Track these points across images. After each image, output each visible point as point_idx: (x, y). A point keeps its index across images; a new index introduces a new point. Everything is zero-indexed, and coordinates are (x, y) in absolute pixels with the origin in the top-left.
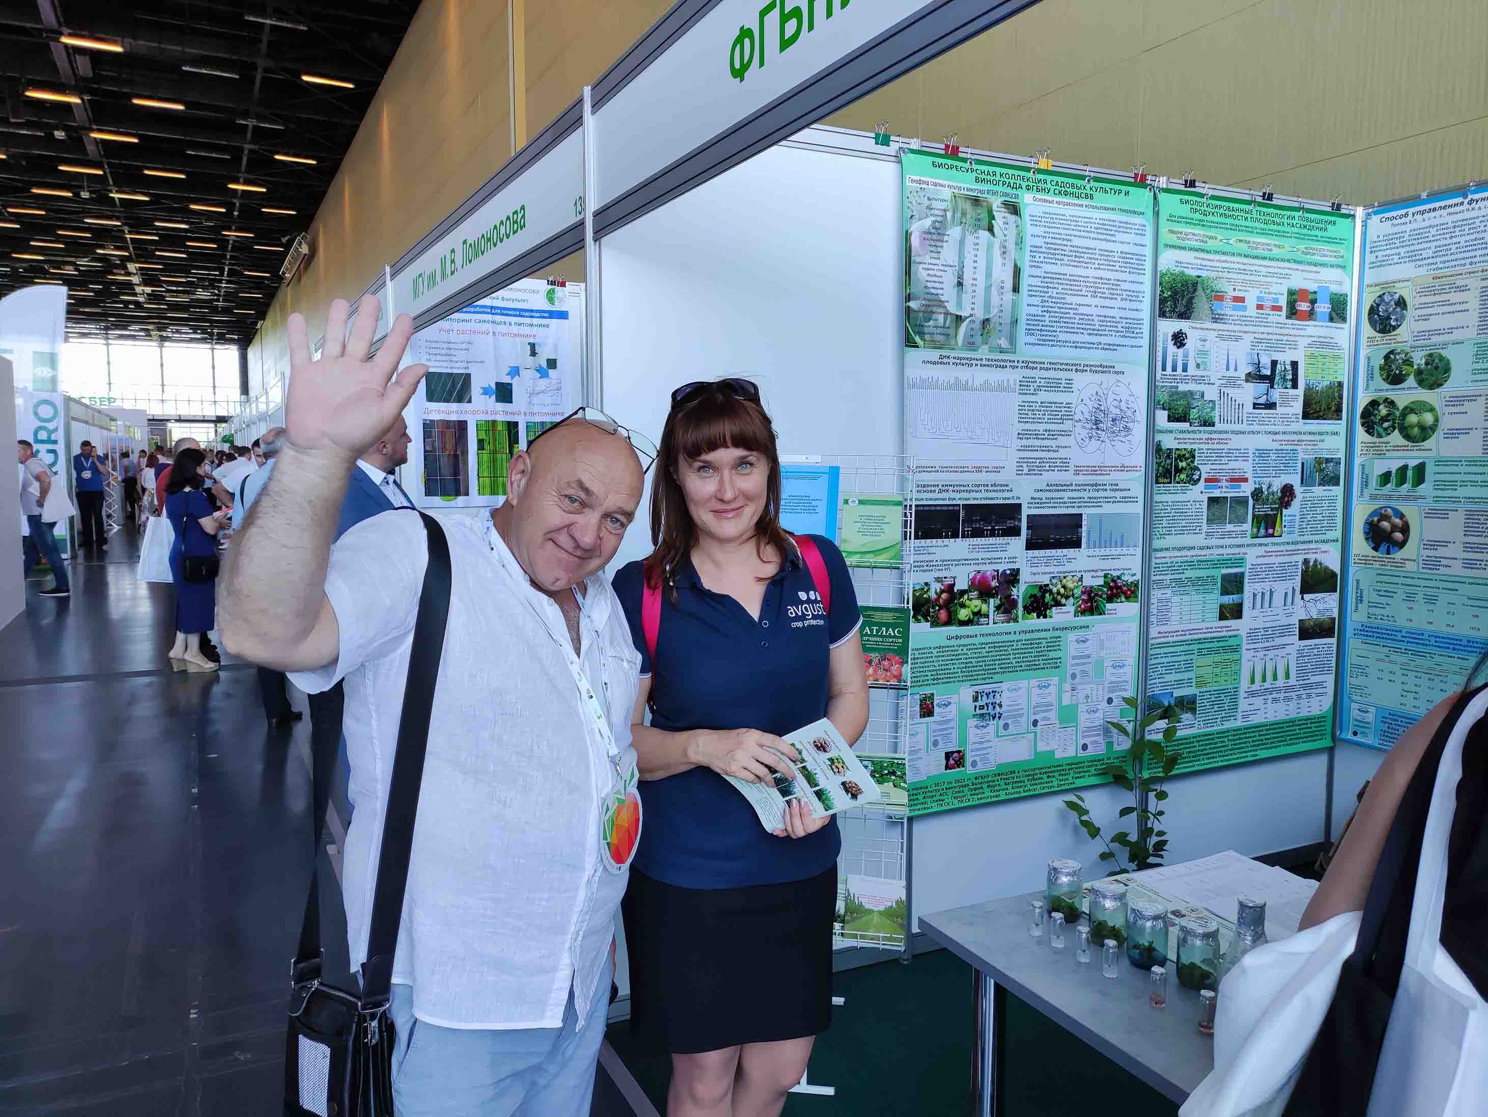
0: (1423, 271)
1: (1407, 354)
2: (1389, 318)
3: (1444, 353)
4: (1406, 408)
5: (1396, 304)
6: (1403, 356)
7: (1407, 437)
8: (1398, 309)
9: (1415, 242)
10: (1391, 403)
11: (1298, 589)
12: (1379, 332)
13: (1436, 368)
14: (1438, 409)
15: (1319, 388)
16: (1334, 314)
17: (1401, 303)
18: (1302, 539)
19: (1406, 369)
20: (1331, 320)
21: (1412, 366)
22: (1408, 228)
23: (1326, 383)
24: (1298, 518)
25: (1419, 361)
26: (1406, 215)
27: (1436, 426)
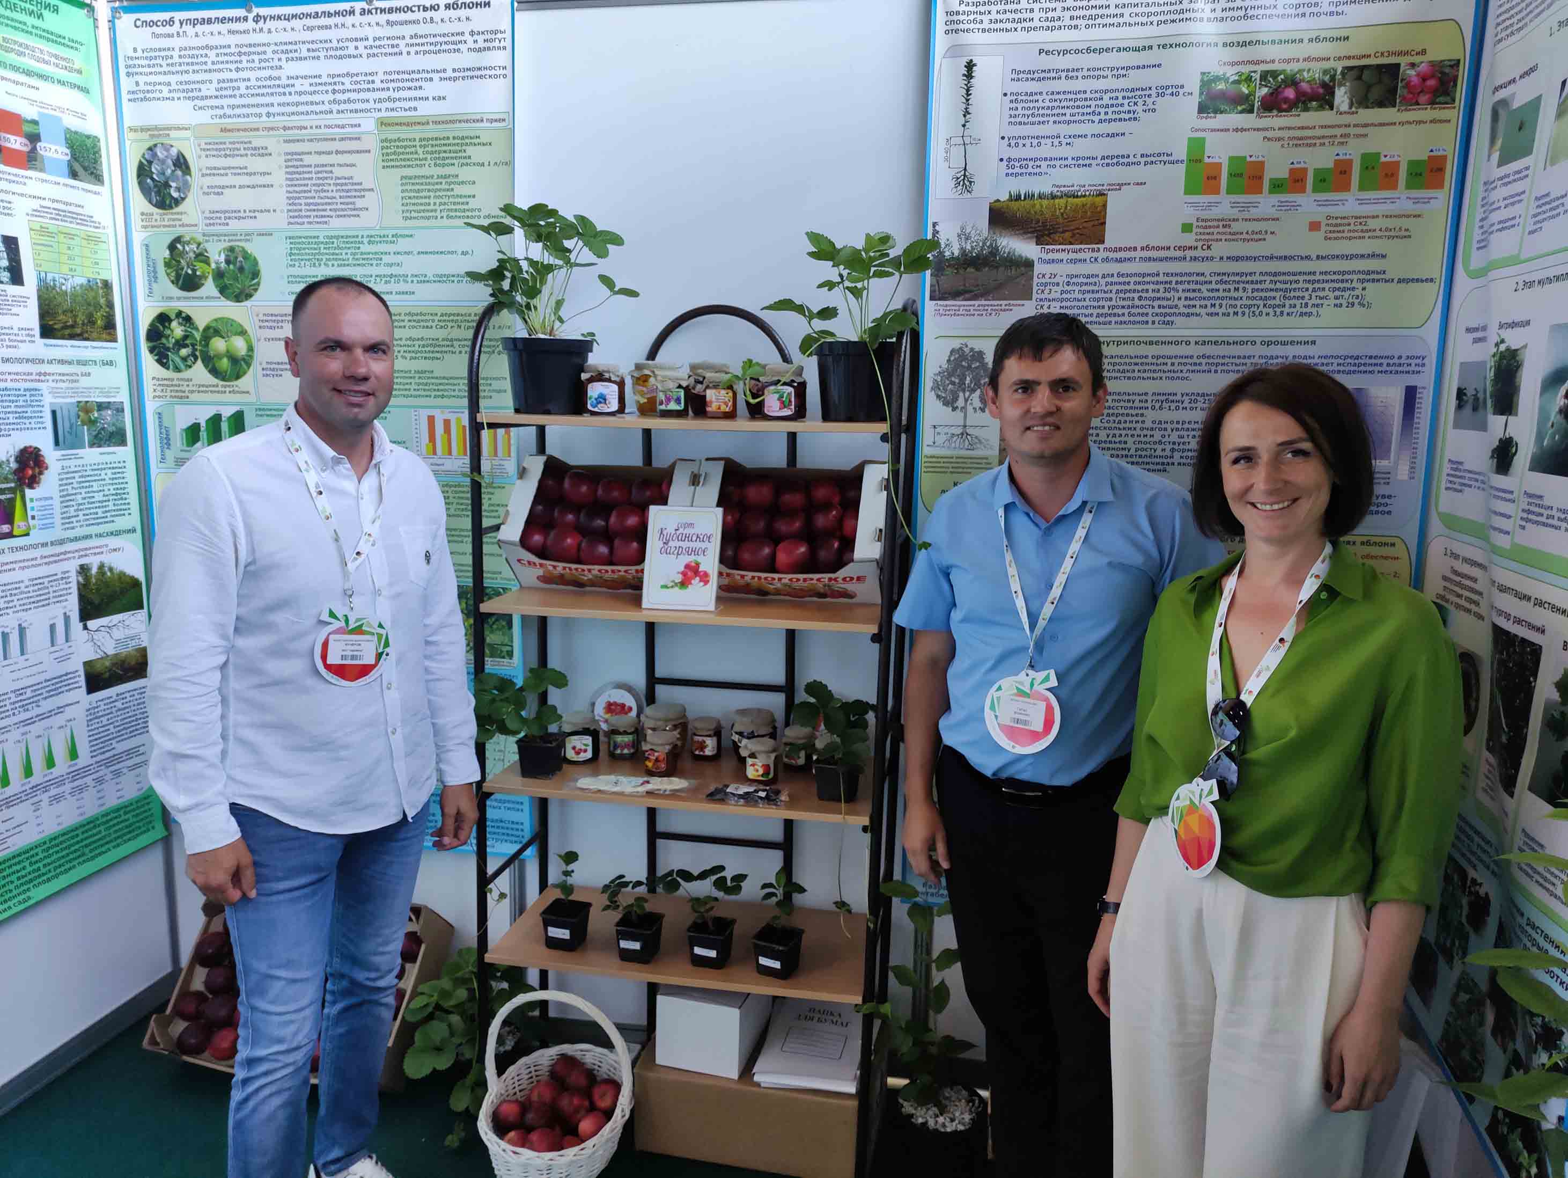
0: (204, 117)
1: (199, 244)
2: (167, 185)
3: (250, 248)
4: (207, 328)
5: (175, 165)
6: (194, 247)
7: (214, 372)
8: (179, 173)
9: (191, 68)
10: (187, 320)
11: (75, 615)
12: (156, 206)
13: (241, 269)
14: (250, 331)
15: (67, 287)
16: (77, 167)
17: (181, 163)
18: (71, 534)
19: (200, 268)
20: (74, 175)
21: (209, 264)
22: (176, 42)
23: (80, 281)
24: (56, 503)
25: (217, 257)
26: (171, 22)
27: (251, 357)
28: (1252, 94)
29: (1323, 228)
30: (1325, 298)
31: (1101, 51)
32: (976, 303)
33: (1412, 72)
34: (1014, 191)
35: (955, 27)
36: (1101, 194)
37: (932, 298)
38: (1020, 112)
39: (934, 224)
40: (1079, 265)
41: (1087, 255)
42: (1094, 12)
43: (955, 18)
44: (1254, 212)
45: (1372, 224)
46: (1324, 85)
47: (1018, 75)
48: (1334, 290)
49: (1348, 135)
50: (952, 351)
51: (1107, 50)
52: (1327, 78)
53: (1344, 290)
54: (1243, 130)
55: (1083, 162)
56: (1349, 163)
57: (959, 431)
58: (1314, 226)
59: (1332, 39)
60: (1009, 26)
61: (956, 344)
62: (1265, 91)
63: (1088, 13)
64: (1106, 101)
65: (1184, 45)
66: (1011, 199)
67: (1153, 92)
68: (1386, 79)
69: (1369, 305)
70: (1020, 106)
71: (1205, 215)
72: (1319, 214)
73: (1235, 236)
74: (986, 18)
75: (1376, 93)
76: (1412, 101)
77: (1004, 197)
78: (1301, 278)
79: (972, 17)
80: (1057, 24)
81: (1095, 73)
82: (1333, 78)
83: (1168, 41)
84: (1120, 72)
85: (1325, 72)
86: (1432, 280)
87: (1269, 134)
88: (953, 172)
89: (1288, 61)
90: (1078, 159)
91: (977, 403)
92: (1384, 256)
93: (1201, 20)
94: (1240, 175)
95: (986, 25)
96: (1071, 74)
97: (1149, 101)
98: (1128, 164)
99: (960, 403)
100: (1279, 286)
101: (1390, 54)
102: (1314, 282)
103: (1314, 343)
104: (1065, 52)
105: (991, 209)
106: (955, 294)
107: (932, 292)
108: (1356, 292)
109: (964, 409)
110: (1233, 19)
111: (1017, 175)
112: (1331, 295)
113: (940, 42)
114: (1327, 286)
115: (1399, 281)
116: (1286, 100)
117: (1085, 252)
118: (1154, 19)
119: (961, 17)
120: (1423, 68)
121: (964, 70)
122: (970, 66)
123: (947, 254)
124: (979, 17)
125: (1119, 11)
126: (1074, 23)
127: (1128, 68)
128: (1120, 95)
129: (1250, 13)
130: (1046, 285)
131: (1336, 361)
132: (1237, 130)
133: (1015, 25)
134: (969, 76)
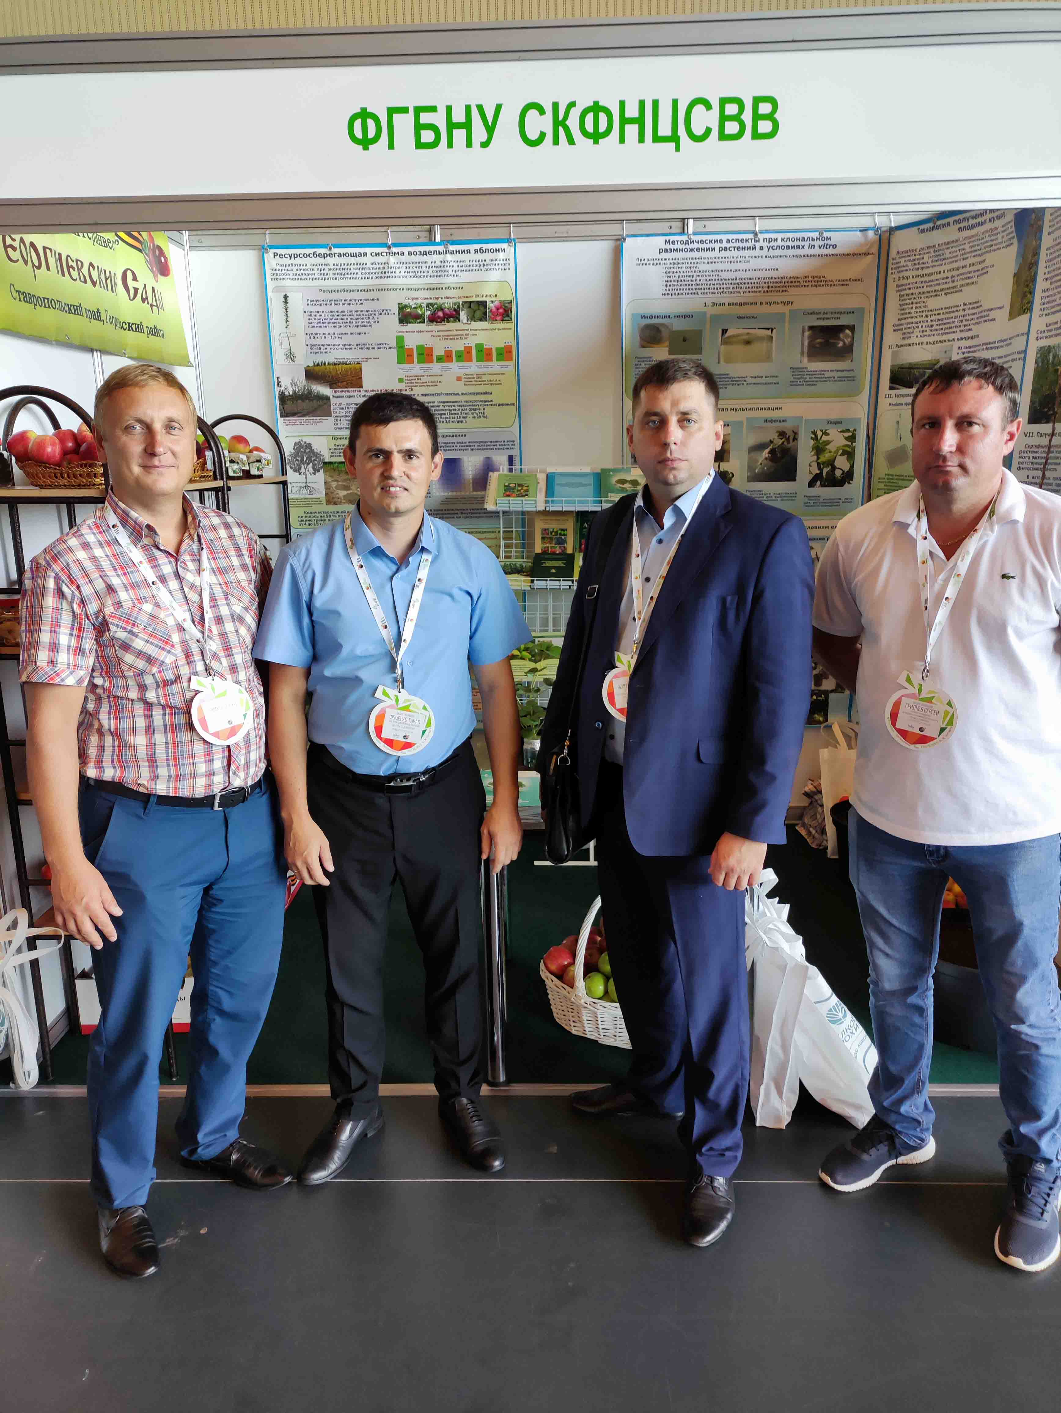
28: (423, 314)
29: (463, 380)
30: (468, 414)
31: (350, 291)
32: (305, 418)
33: (492, 305)
34: (316, 361)
35: (276, 277)
36: (358, 363)
37: (281, 416)
38: (313, 321)
39: (278, 378)
40: (352, 399)
41: (355, 394)
42: (344, 271)
43: (275, 272)
44: (431, 372)
45: (484, 378)
46: (455, 310)
47: (311, 302)
48: (471, 410)
49: (467, 335)
50: (295, 444)
51: (352, 291)
52: (456, 307)
53: (475, 410)
54: (421, 332)
55: (348, 347)
56: (471, 347)
57: (304, 485)
58: (459, 379)
59: (456, 288)
60: (303, 277)
61: (297, 440)
62: (429, 313)
63: (341, 272)
64: (355, 316)
65: (388, 290)
66: (314, 365)
67: (377, 313)
68: (482, 308)
69: (487, 417)
70: (313, 318)
71: (408, 374)
72: (461, 373)
73: (423, 384)
74: (291, 273)
75: (478, 314)
76: (494, 320)
77: (311, 364)
78: (456, 404)
79: (284, 272)
80: (327, 277)
81: (349, 302)
82: (458, 307)
83: (381, 288)
84: (360, 302)
85: (455, 304)
86: (513, 404)
87: (434, 334)
88: (284, 351)
89: (437, 298)
90: (345, 345)
91: (311, 470)
92: (491, 394)
93: (395, 277)
94: (423, 354)
95: (291, 276)
96: (336, 302)
97: (375, 317)
98: (369, 349)
99: (303, 470)
100: (447, 408)
101: (482, 296)
102: (461, 406)
103: (465, 435)
104: (332, 291)
105: (306, 371)
106: (293, 414)
107: (281, 413)
108: (482, 411)
109: (305, 473)
110: (410, 277)
111: (316, 353)
112: (470, 412)
113: (270, 285)
114: (468, 408)
115: (499, 405)
116: (439, 317)
117: (354, 392)
118: (374, 276)
119: (278, 272)
120: (497, 303)
121: (283, 299)
122: (286, 297)
123: (286, 393)
124: (288, 272)
125: (356, 271)
126: (335, 276)
127: (363, 300)
128: (362, 313)
129: (417, 274)
130: (337, 409)
131: (476, 444)
132: (418, 332)
133: (305, 277)
134: (286, 302)
